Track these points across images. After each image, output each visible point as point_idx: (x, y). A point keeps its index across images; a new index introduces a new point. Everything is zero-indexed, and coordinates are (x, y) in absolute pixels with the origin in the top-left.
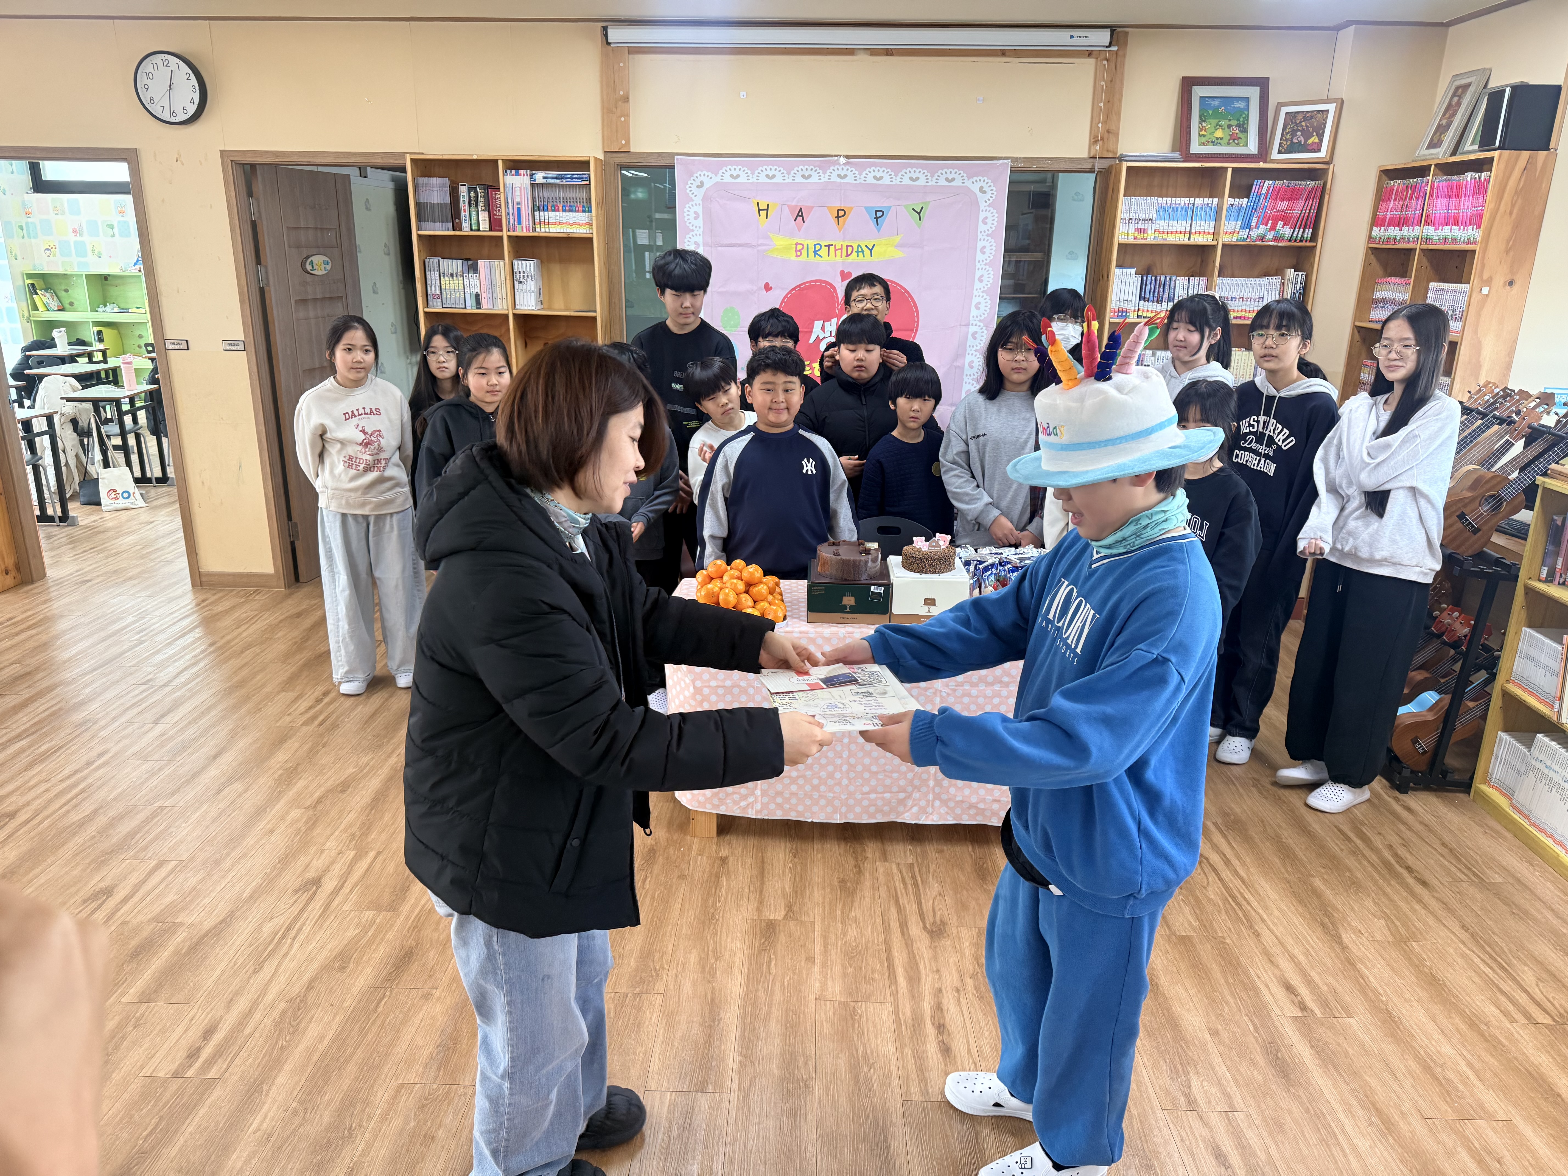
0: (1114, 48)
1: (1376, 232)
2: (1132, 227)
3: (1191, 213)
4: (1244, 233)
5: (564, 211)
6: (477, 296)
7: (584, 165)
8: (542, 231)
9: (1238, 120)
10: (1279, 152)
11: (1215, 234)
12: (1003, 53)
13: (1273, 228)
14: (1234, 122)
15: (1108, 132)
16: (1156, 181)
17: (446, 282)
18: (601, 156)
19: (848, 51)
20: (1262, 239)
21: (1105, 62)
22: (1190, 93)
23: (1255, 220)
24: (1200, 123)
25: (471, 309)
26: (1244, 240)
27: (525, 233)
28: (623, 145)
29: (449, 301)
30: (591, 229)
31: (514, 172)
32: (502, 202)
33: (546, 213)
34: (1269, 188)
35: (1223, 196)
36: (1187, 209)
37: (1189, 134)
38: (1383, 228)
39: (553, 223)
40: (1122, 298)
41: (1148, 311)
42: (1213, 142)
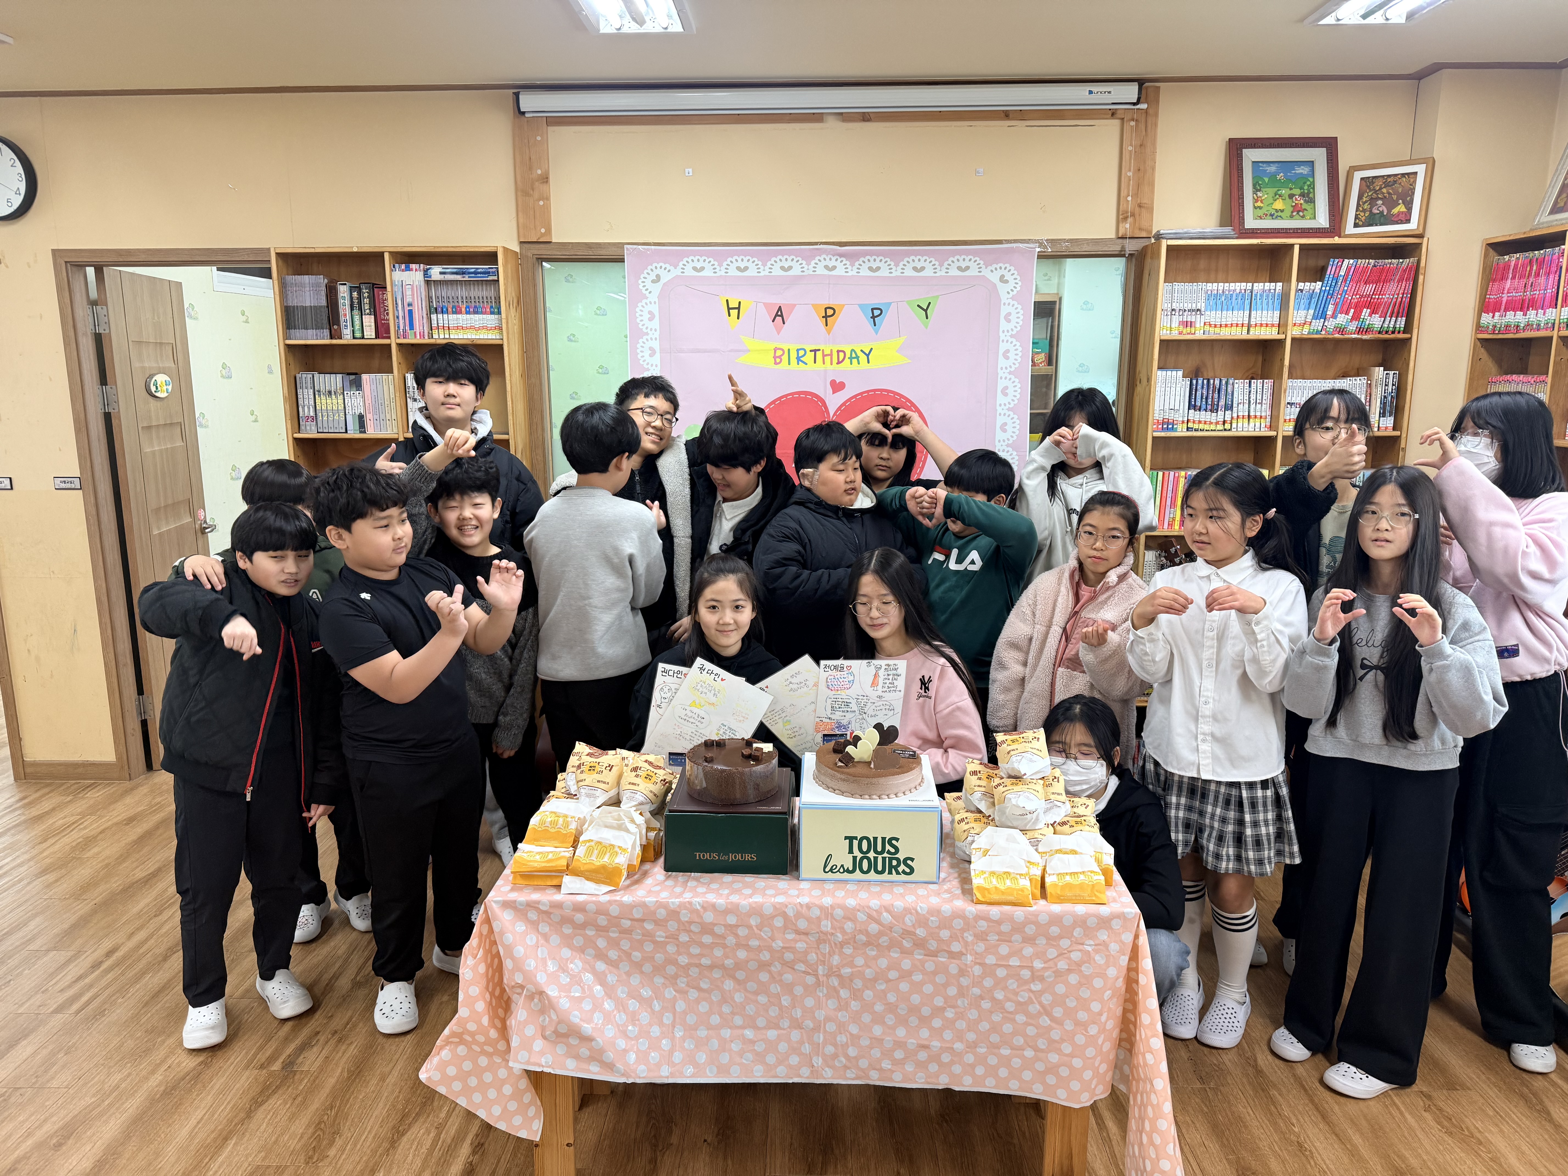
0: (1143, 106)
1: (1486, 319)
2: (1176, 319)
3: (1250, 302)
4: (1318, 324)
5: (468, 313)
6: (361, 418)
7: (490, 257)
8: (440, 337)
10: (1356, 225)
11: (1282, 326)
12: (1007, 115)
13: (1356, 317)
14: (1297, 191)
15: (1140, 206)
16: (1203, 264)
17: (323, 402)
18: (517, 249)
19: (815, 117)
20: (1341, 330)
21: (1133, 123)
22: (1240, 156)
23: (1331, 308)
24: (1254, 193)
25: (353, 433)
26: (1318, 332)
27: (418, 340)
28: (543, 235)
29: (325, 425)
30: (502, 334)
31: (403, 266)
32: (390, 303)
33: (445, 316)
34: (1349, 269)
35: (1290, 281)
36: (1243, 296)
37: (1241, 205)
38: (1497, 314)
39: (454, 328)
40: (1167, 407)
41: (1200, 422)
42: (1272, 215)
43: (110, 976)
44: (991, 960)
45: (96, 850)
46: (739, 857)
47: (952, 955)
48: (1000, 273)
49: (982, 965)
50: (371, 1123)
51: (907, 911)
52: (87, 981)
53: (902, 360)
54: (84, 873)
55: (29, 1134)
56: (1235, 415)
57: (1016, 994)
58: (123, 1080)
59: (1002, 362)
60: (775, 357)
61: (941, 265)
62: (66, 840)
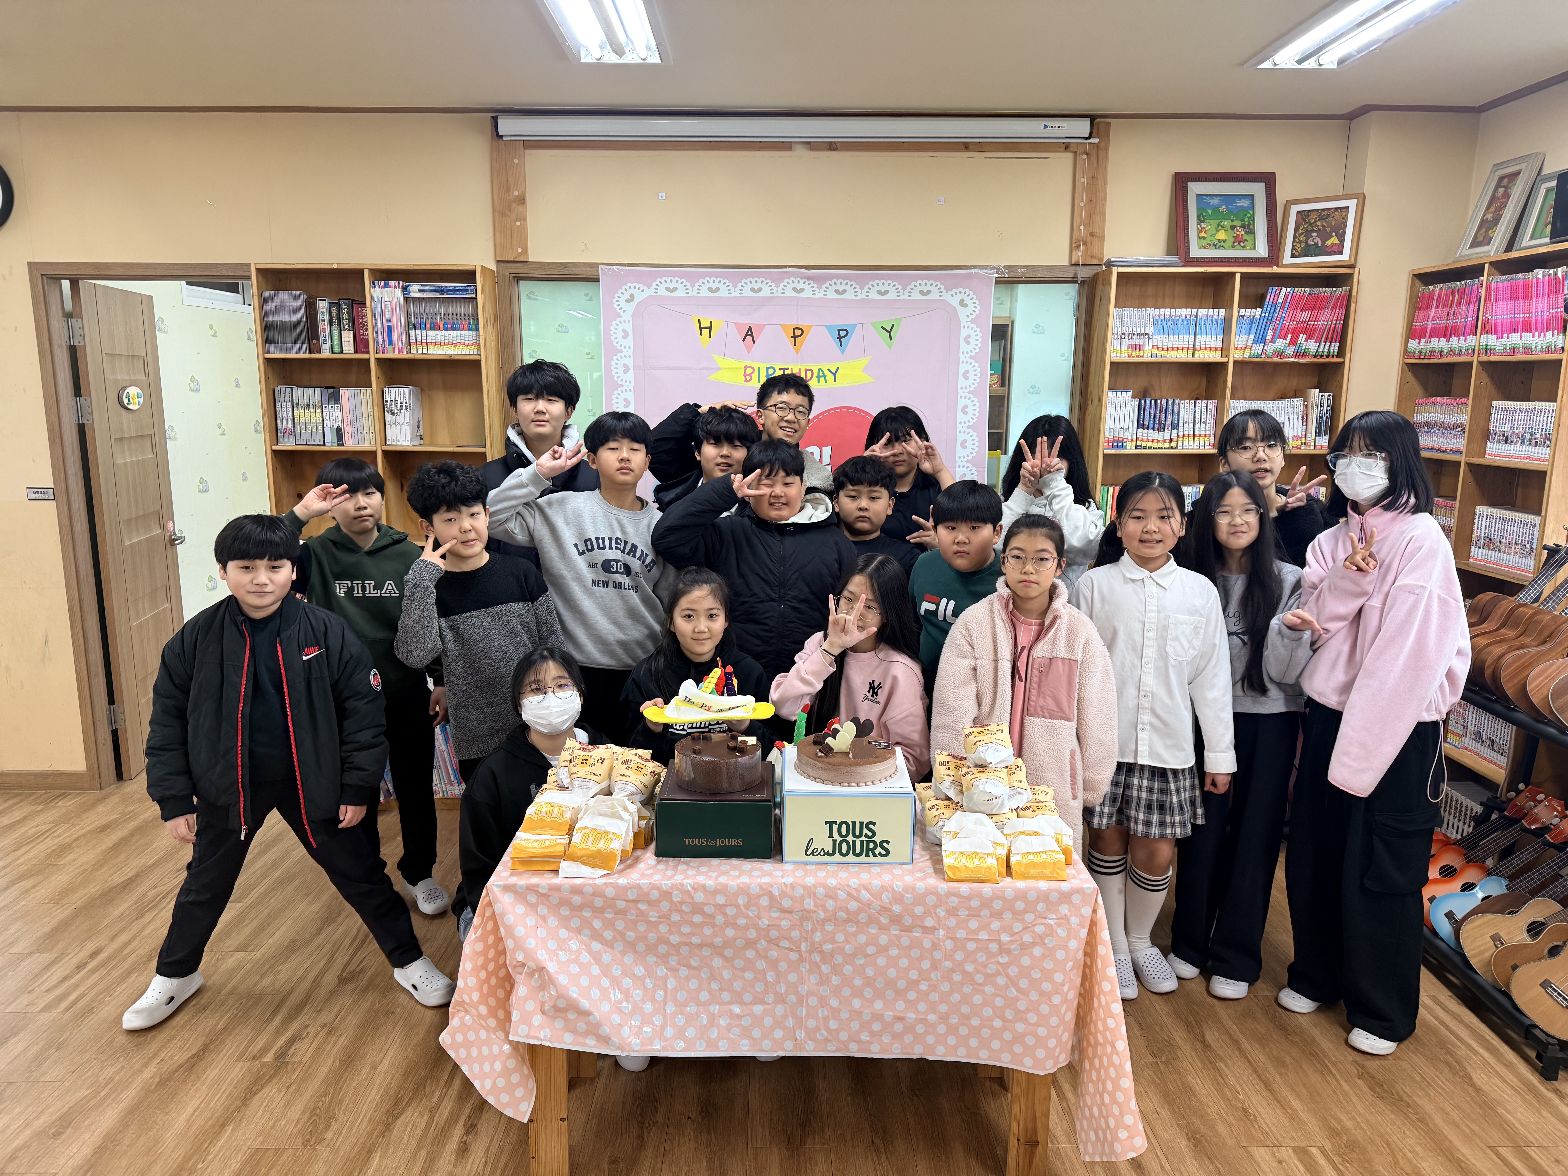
0: (1095, 140)
1: (1413, 344)
2: (1126, 343)
3: (1195, 326)
4: (1258, 349)
5: (446, 329)
6: (339, 431)
7: (469, 276)
8: (418, 352)
9: (1242, 220)
10: (1293, 256)
11: (1225, 349)
12: (966, 147)
13: (1293, 342)
14: (1238, 223)
15: (1092, 235)
16: (1151, 290)
17: (302, 415)
18: (493, 267)
19: (784, 145)
20: (1280, 354)
21: (1085, 156)
22: (1185, 190)
23: (1270, 333)
24: (1199, 224)
25: (331, 445)
26: (1258, 356)
27: (396, 355)
28: (520, 254)
29: (303, 437)
30: (479, 349)
31: (383, 283)
32: (369, 319)
33: (424, 332)
34: (1286, 296)
35: (1231, 307)
36: (1189, 321)
37: (1187, 235)
38: (1423, 340)
39: (432, 344)
40: (1117, 426)
41: (1148, 440)
42: (1215, 245)
43: (96, 976)
44: (961, 934)
45: (71, 857)
46: (726, 842)
47: (926, 930)
48: (960, 297)
49: (954, 939)
50: (365, 1107)
51: (884, 888)
52: (73, 980)
53: (867, 379)
54: (60, 879)
55: (27, 1125)
56: (1181, 434)
57: (985, 966)
58: (117, 1073)
59: (962, 382)
60: (745, 375)
61: (904, 289)
62: (41, 847)
